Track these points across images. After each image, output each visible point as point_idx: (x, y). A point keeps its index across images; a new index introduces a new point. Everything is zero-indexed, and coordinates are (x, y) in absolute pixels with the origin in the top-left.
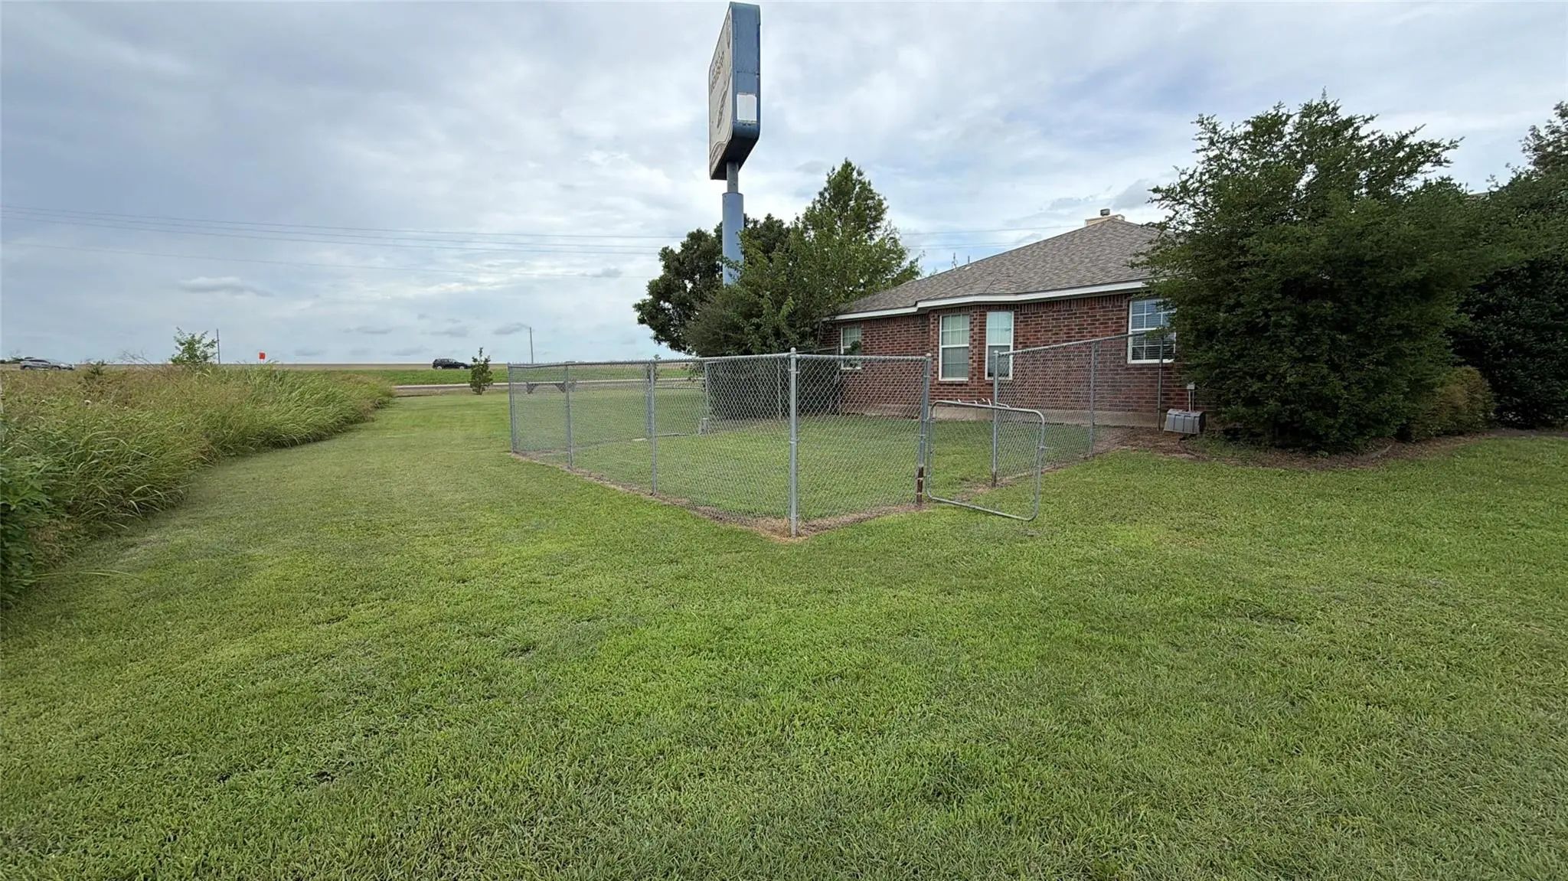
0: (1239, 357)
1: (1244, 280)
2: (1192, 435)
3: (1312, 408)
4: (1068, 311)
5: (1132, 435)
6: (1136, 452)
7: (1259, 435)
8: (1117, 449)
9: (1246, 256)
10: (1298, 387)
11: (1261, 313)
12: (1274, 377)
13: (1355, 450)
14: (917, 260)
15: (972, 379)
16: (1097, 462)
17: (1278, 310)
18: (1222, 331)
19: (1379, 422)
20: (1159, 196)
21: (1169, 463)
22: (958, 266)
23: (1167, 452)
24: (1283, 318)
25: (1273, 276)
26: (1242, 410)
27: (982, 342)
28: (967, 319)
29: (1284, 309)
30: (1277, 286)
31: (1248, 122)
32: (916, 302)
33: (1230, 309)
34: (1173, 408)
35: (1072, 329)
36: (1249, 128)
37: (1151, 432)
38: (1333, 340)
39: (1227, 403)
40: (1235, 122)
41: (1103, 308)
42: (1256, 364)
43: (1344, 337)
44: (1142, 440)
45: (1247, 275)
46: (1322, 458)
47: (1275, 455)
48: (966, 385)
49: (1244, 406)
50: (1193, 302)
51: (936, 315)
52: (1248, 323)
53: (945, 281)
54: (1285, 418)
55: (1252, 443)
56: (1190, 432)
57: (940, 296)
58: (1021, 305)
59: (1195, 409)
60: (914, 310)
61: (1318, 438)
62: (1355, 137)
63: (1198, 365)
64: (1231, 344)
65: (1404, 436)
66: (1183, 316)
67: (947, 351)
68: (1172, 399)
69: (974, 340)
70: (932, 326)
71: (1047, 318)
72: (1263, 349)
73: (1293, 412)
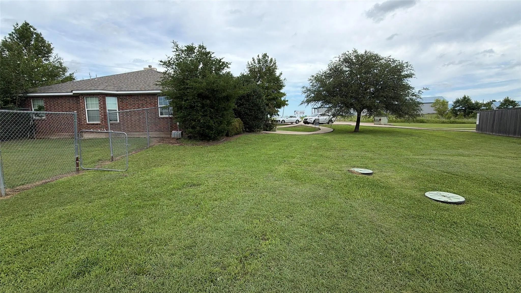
0: (189, 115)
1: (188, 92)
2: (179, 138)
3: (207, 129)
4: (137, 98)
5: (162, 139)
6: (163, 145)
7: (196, 137)
8: (157, 144)
9: (187, 86)
10: (204, 123)
11: (193, 103)
12: (198, 120)
13: (218, 140)
14: (73, 74)
15: (102, 122)
16: (151, 149)
17: (197, 102)
18: (184, 107)
19: (222, 132)
20: (162, 63)
21: (173, 147)
22: (92, 78)
23: (173, 144)
24: (198, 104)
25: (195, 92)
26: (191, 130)
27: (105, 108)
28: (97, 99)
29: (199, 101)
30: (196, 95)
31: (186, 46)
32: (72, 91)
33: (185, 101)
34: (174, 130)
35: (139, 105)
36: (186, 48)
37: (168, 138)
38: (210, 111)
39: (187, 128)
40: (183, 45)
41: (149, 98)
42: (193, 117)
43: (212, 110)
44: (165, 141)
45: (188, 91)
46: (211, 141)
47: (201, 142)
48: (100, 124)
49: (192, 129)
50: (175, 98)
51: (82, 97)
52: (190, 105)
53: (86, 83)
54: (201, 132)
55: (195, 139)
56: (179, 137)
57: (83, 89)
58: (120, 95)
59: (180, 130)
60: (71, 94)
61: (210, 137)
62: (210, 57)
63: (179, 117)
64: (186, 111)
65: (227, 135)
66: (173, 102)
67: (89, 111)
68: (173, 128)
69: (101, 107)
70: (81, 101)
71: (130, 100)
72: (194, 113)
73: (203, 130)
